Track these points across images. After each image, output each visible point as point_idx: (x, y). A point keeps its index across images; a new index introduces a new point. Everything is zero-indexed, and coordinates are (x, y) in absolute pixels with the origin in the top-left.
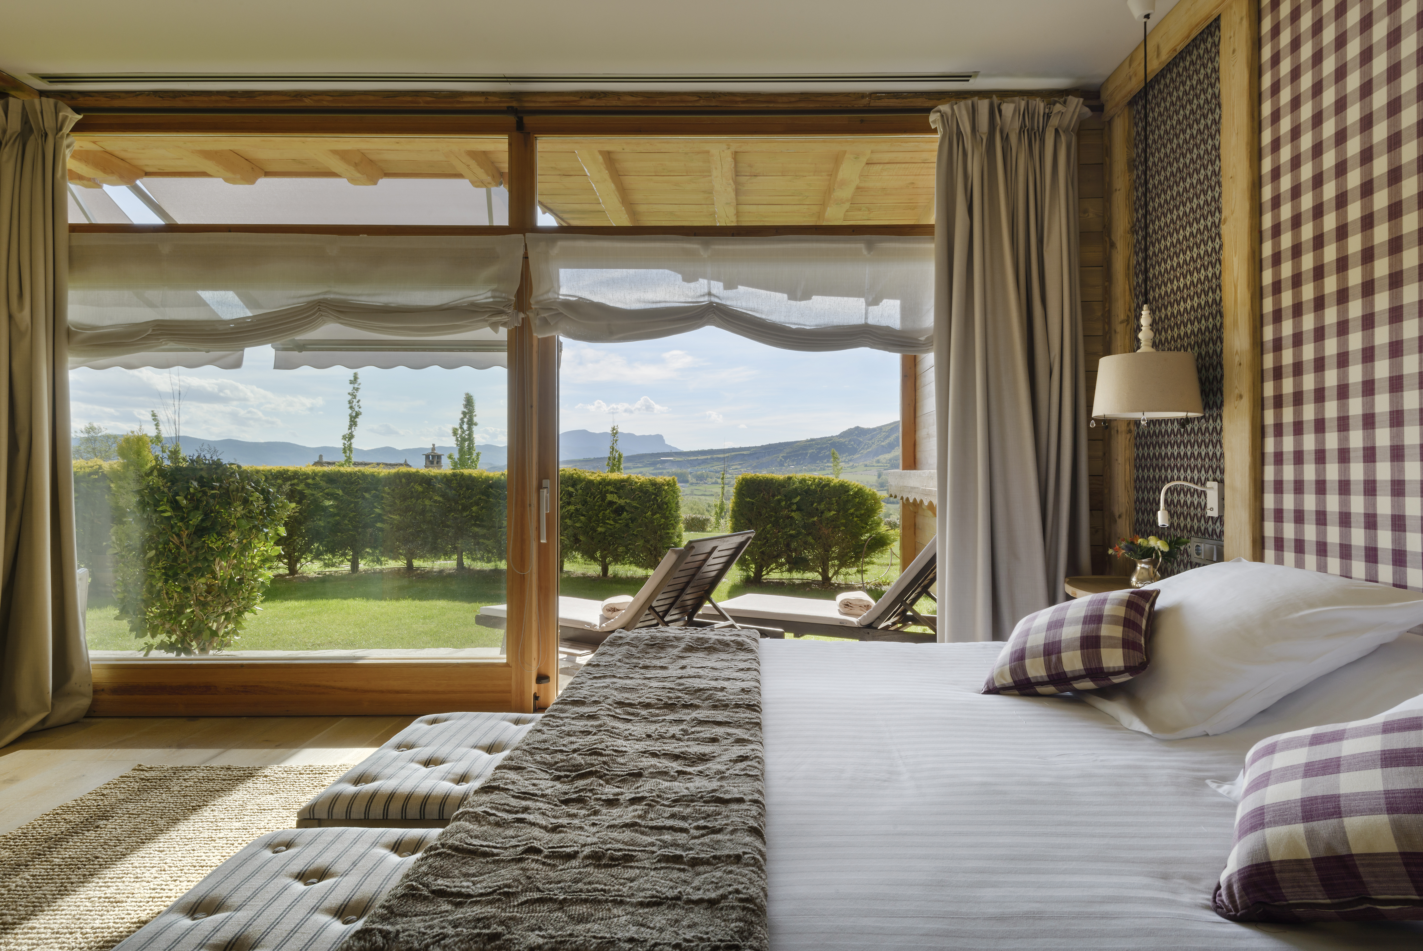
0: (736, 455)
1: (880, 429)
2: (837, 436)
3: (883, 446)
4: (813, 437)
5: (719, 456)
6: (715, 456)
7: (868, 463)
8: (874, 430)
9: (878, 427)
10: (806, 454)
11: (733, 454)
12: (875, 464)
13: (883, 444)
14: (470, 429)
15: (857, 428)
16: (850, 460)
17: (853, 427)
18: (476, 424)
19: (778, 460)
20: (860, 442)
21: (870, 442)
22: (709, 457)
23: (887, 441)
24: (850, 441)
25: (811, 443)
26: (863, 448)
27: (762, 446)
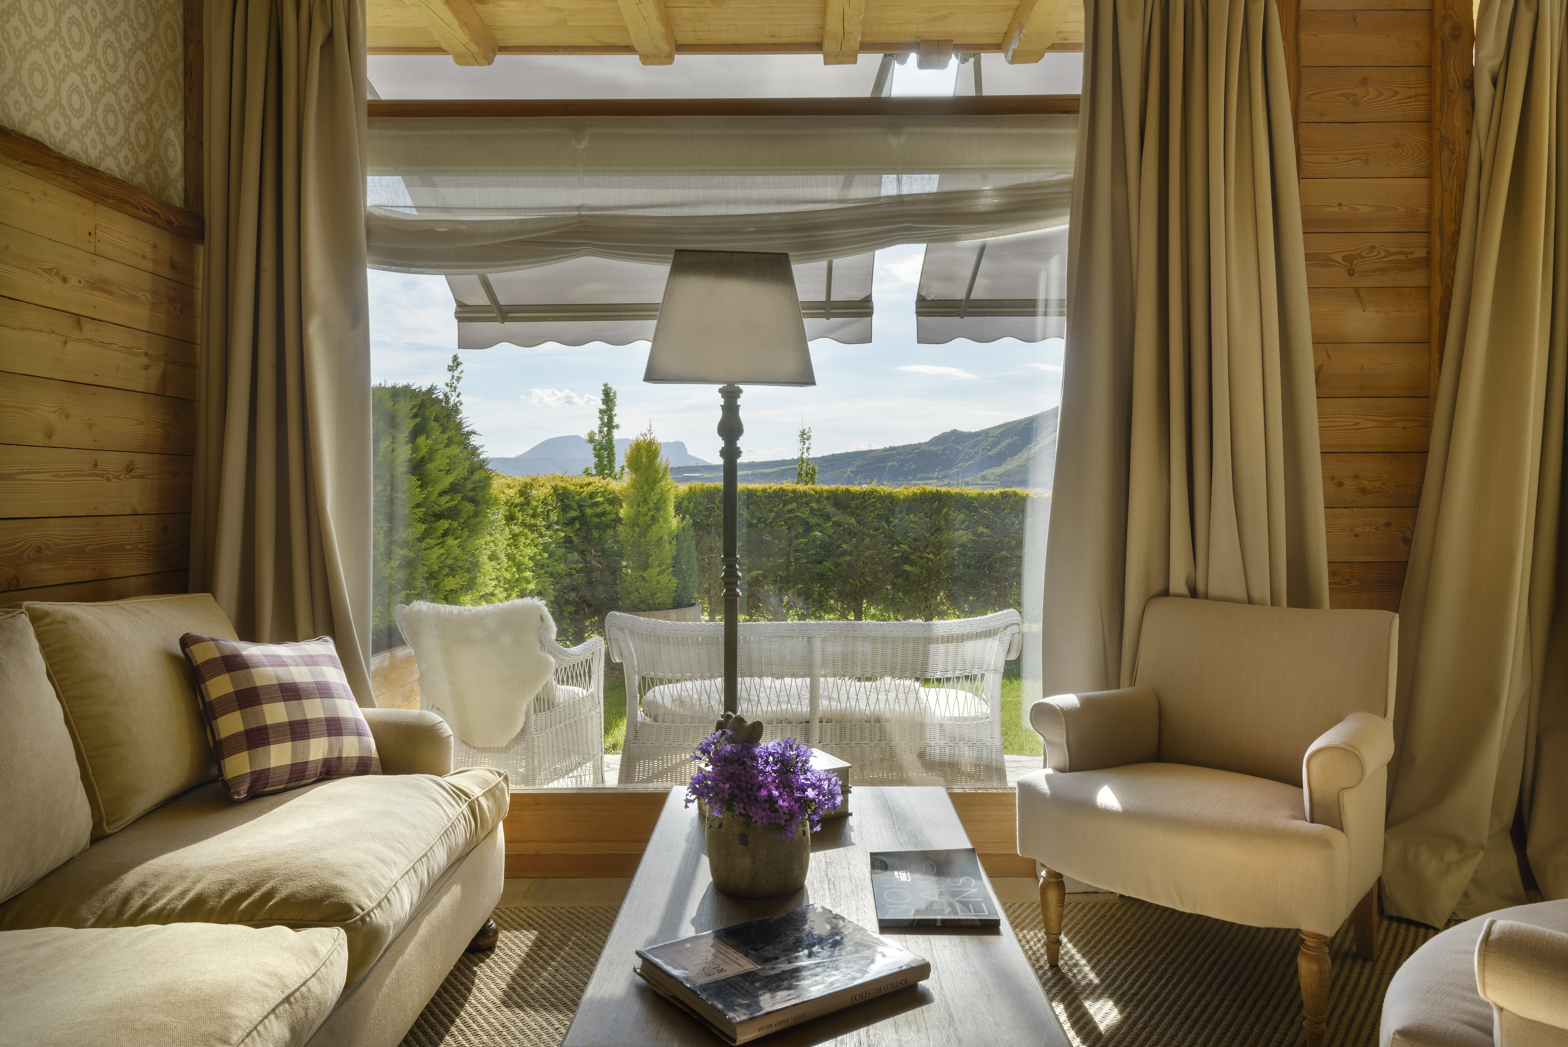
0: (787, 470)
1: (986, 433)
2: (926, 443)
3: (990, 457)
4: (892, 445)
5: (763, 471)
6: (758, 471)
7: (969, 479)
8: (978, 434)
9: (983, 431)
10: (885, 467)
11: (783, 468)
12: (979, 481)
13: (990, 453)
14: (609, 432)
15: (954, 432)
16: (945, 477)
17: (948, 430)
18: (617, 427)
19: (846, 476)
20: (958, 451)
21: (972, 451)
22: (750, 472)
23: (996, 450)
24: (944, 450)
25: (890, 453)
26: (962, 460)
27: (823, 457)
